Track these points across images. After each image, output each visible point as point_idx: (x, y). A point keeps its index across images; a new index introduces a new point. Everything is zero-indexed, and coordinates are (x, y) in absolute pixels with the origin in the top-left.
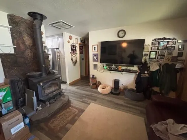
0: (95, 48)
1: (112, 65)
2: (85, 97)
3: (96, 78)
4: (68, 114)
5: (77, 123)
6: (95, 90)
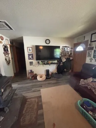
0: (29, 49)
1: (45, 61)
2: (33, 88)
3: (33, 72)
4: (32, 105)
5: (44, 106)
6: (34, 81)
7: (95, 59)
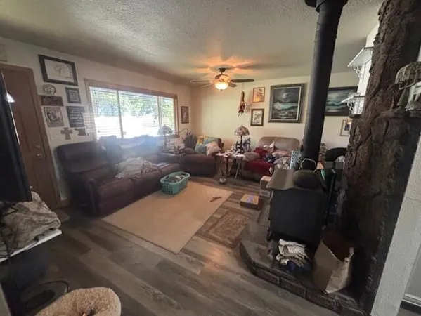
7: (76, 129)
